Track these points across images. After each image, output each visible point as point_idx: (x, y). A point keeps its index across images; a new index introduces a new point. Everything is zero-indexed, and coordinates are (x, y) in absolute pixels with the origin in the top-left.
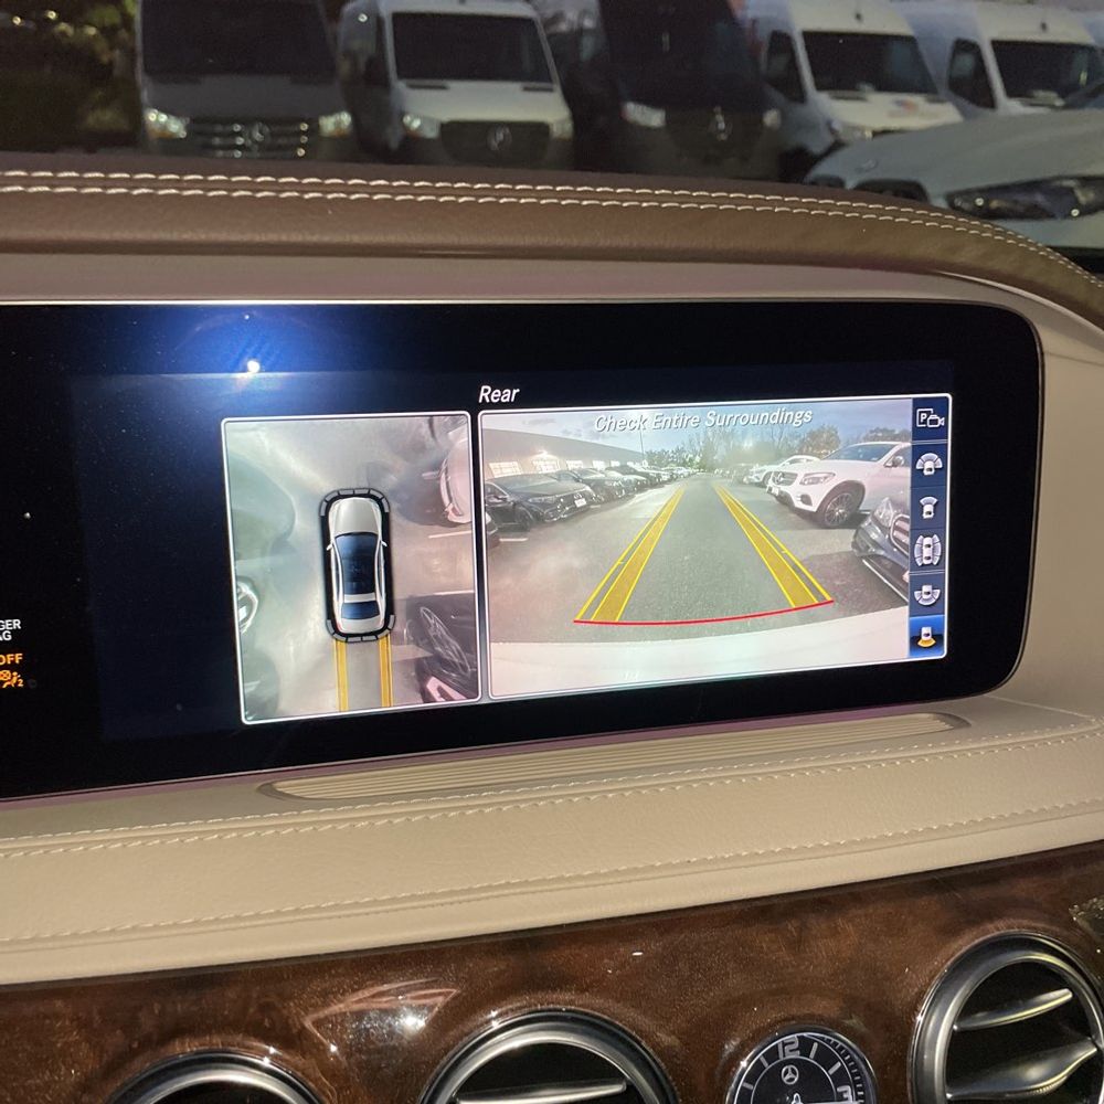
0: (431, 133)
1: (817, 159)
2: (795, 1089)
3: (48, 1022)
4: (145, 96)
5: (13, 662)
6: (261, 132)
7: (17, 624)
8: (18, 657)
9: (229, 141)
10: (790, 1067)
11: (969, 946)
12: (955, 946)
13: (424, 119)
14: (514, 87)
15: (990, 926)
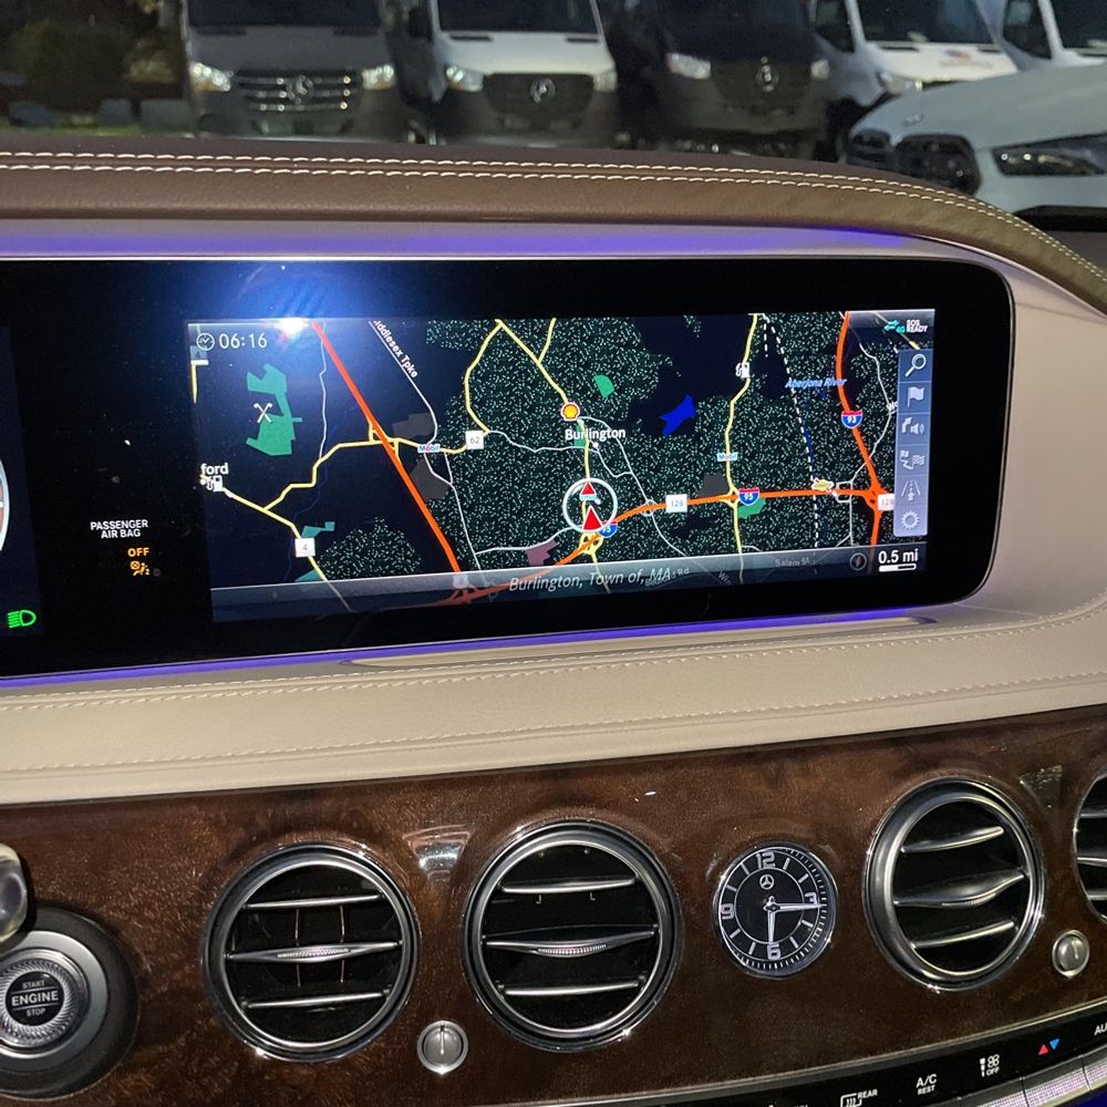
0: (474, 86)
1: (864, 111)
2: (771, 892)
3: (186, 820)
4: (189, 48)
5: (141, 554)
6: (304, 86)
7: (145, 523)
8: (146, 551)
9: (273, 95)
10: (766, 876)
11: (915, 788)
12: (905, 786)
13: (467, 71)
14: (558, 39)
15: (935, 772)
